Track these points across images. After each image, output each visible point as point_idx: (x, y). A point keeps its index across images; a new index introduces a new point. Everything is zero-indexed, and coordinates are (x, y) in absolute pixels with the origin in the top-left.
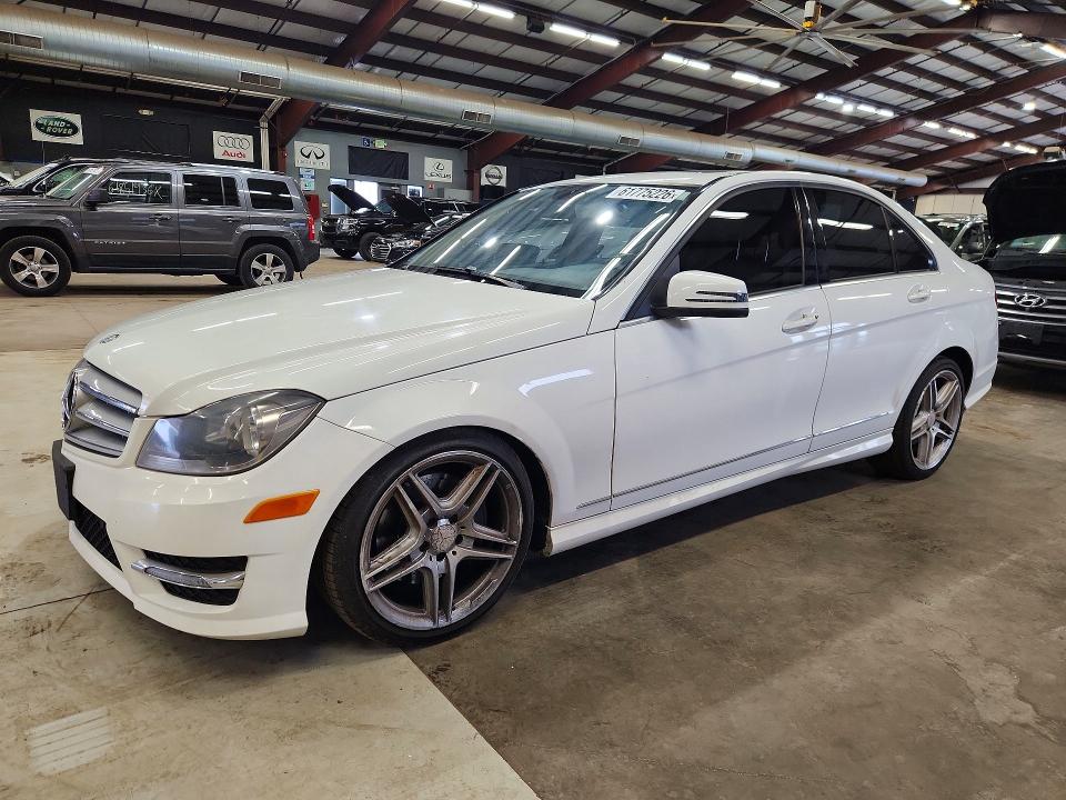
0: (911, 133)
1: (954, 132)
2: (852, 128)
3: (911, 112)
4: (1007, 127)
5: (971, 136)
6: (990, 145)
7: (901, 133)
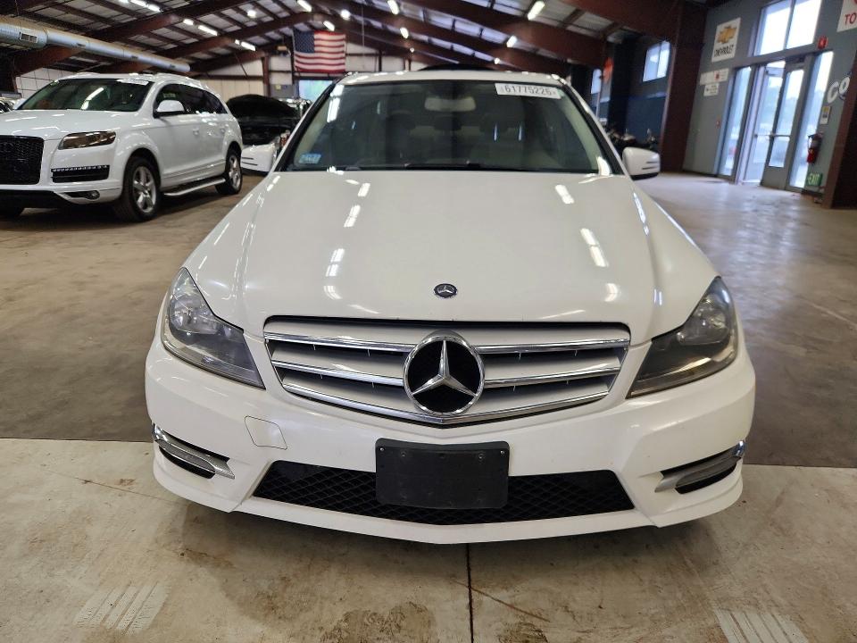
0: (172, 27)
1: (202, 28)
2: (126, 19)
3: (172, 9)
4: (236, 28)
5: (214, 33)
6: (227, 42)
7: (166, 27)
